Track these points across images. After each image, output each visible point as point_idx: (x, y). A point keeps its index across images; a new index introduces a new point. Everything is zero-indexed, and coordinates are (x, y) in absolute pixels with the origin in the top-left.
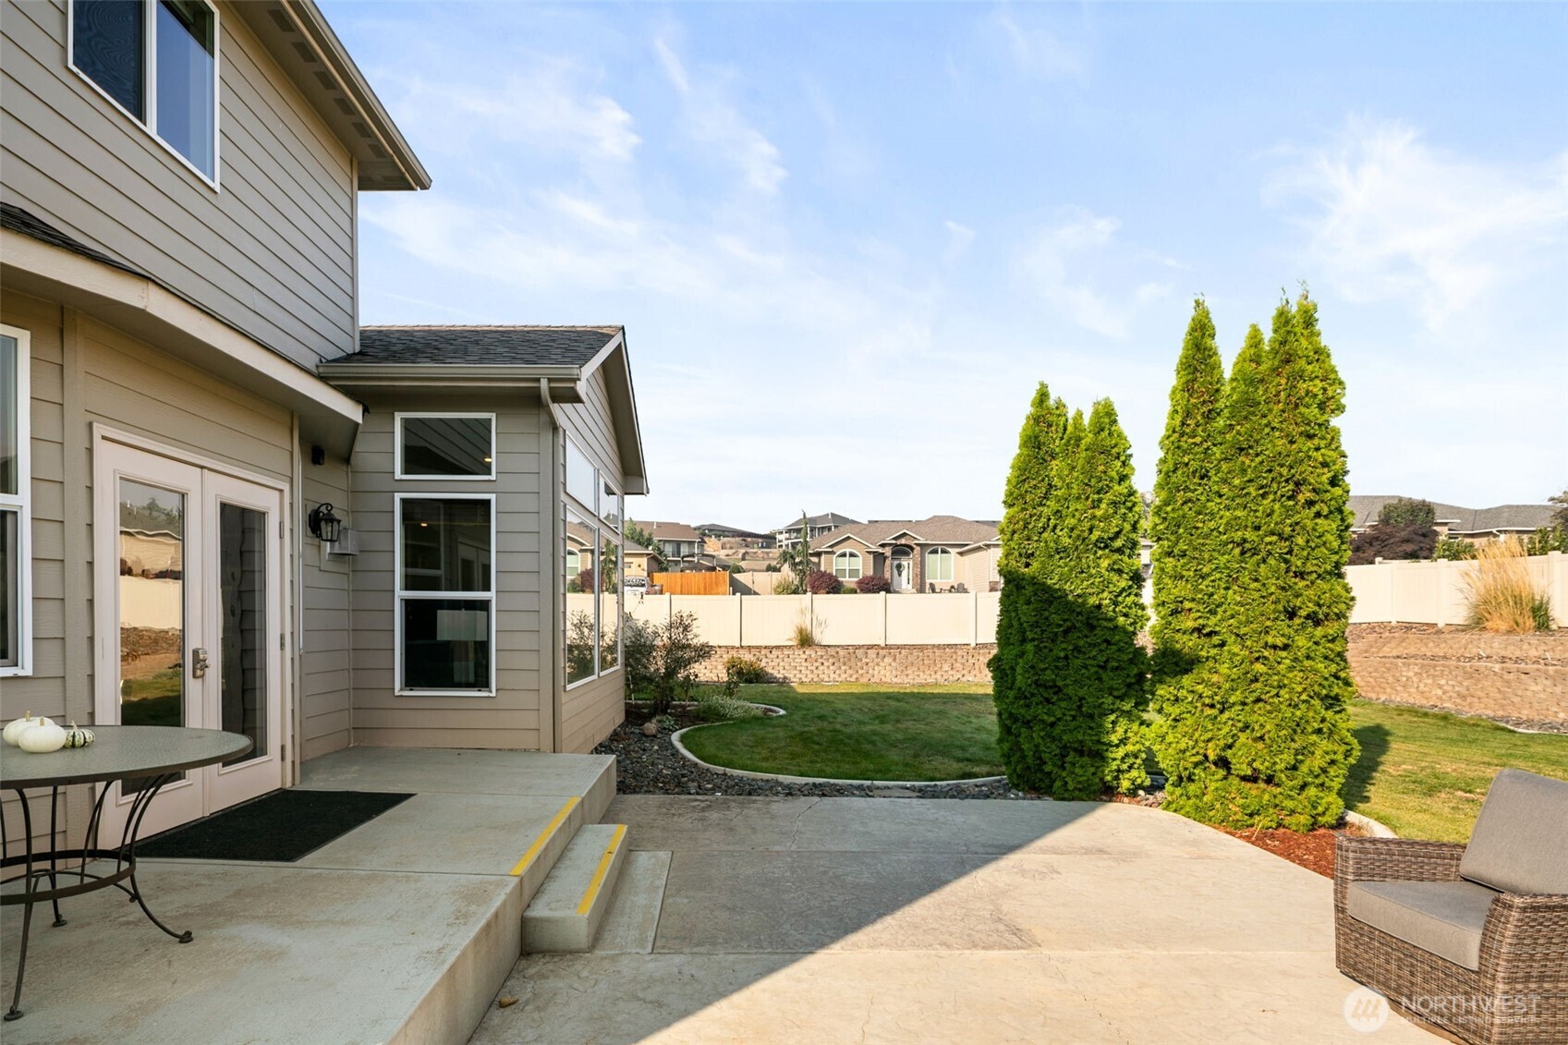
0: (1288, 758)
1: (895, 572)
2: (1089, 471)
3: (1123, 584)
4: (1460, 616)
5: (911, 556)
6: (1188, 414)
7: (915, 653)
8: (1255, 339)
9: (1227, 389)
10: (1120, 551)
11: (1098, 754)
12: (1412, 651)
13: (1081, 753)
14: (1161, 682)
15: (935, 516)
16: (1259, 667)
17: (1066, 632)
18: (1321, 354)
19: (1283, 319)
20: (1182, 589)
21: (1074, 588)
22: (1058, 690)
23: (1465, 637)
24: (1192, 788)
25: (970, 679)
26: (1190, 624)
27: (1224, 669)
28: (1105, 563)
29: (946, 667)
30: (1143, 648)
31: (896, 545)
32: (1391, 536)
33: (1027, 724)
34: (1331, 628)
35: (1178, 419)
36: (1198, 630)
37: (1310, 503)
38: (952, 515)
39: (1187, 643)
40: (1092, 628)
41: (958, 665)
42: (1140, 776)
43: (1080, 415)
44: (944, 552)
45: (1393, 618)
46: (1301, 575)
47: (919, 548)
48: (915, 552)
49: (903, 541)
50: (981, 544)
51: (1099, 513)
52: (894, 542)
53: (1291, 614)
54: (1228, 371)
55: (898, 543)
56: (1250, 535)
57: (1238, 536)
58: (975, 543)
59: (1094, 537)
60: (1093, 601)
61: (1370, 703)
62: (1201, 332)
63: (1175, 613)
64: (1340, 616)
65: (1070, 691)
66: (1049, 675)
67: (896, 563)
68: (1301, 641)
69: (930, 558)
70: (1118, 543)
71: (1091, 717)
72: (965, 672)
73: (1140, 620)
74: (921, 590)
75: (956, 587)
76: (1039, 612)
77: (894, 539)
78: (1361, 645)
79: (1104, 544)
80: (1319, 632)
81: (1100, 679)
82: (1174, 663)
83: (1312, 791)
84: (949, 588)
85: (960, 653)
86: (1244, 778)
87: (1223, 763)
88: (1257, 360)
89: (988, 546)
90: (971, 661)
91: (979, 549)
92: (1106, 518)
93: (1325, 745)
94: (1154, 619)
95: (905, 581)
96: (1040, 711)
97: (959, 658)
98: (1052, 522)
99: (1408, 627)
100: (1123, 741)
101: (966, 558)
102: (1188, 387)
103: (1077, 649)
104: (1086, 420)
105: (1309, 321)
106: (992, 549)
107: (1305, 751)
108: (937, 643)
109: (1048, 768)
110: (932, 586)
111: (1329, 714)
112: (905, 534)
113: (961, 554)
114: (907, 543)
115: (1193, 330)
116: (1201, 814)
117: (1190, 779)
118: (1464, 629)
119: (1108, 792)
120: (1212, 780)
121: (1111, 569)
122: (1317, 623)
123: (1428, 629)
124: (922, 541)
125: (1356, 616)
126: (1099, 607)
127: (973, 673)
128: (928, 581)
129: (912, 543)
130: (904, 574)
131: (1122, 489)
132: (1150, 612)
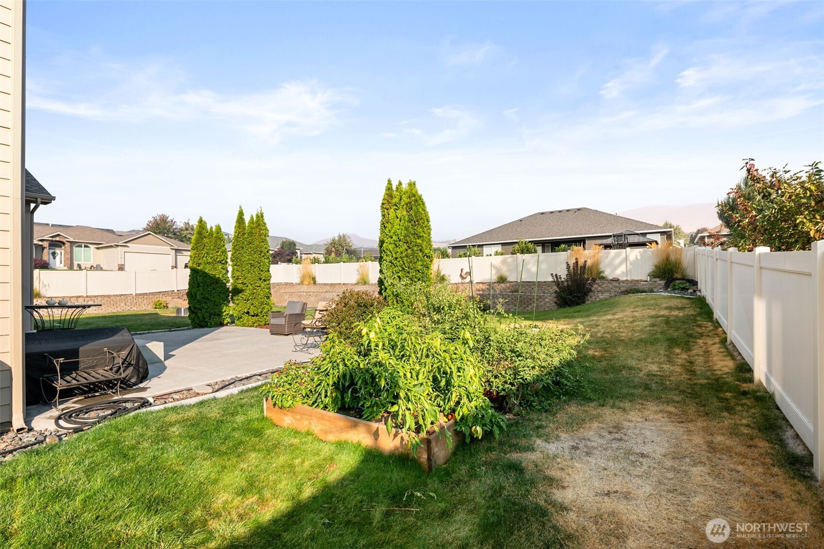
0: (260, 311)
1: (51, 257)
2: (216, 243)
3: (225, 272)
4: (298, 281)
5: (63, 248)
6: (239, 233)
7: (106, 299)
8: (252, 217)
9: (247, 228)
10: (224, 264)
11: (220, 314)
12: (287, 291)
13: (215, 315)
14: (235, 296)
15: (77, 226)
16: (255, 291)
17: (211, 284)
18: (265, 224)
19: (257, 216)
20: (238, 274)
21: (212, 273)
22: (208, 299)
23: (299, 286)
24: (241, 320)
25: (135, 309)
26: (241, 282)
27: (248, 292)
28: (220, 267)
29: (123, 304)
30: (229, 288)
31: (52, 241)
32: (284, 253)
33: (200, 309)
34: (267, 282)
35: (237, 234)
36: (242, 283)
37: (263, 256)
38: (89, 226)
39: (240, 286)
40: (217, 283)
41: (128, 304)
42: (229, 320)
43: (211, 228)
44: (85, 246)
45: (283, 281)
46: (262, 271)
47: (69, 244)
48: (66, 245)
49: (57, 239)
50: (113, 244)
51: (219, 254)
52: (51, 239)
53: (260, 279)
54: (247, 225)
55: (54, 239)
56: (252, 262)
57: (250, 262)
58: (107, 243)
59: (218, 260)
60: (217, 276)
61: (277, 306)
62: (241, 214)
63: (237, 279)
64: (269, 280)
65: (212, 299)
66: (207, 295)
67: (51, 251)
68: (262, 285)
69: (76, 250)
70: (223, 262)
71: (218, 305)
72: (132, 306)
73: (228, 281)
74: (71, 268)
75: (95, 266)
76: (203, 279)
77: (51, 237)
78: (275, 289)
79: (220, 262)
80: (265, 283)
81: (219, 296)
82: (237, 291)
83: (265, 317)
84: (90, 267)
85: (129, 298)
86: (252, 316)
87: (248, 313)
88: (253, 223)
89: (117, 246)
90: (135, 301)
91: (111, 246)
92: (220, 255)
93: (267, 307)
94: (231, 281)
95: (58, 262)
96: (204, 305)
97: (129, 301)
98: (206, 255)
99: (286, 284)
100: (225, 311)
101: (101, 251)
102: (239, 227)
103: (214, 288)
104: (214, 230)
105: (262, 216)
106: (119, 248)
107: (264, 308)
108: (115, 294)
109: (207, 320)
110: (79, 266)
111: (268, 300)
112: (59, 235)
113: (98, 248)
114: (61, 240)
115: (239, 214)
116: (244, 325)
117: (241, 318)
118: (299, 284)
119: (222, 325)
120: (246, 317)
121: (222, 268)
122: (265, 281)
123: (291, 284)
124: (72, 240)
125: (272, 281)
126: (219, 278)
127: (136, 306)
128: (76, 263)
129: (64, 240)
130: (58, 258)
131: (223, 248)
132: (230, 279)
